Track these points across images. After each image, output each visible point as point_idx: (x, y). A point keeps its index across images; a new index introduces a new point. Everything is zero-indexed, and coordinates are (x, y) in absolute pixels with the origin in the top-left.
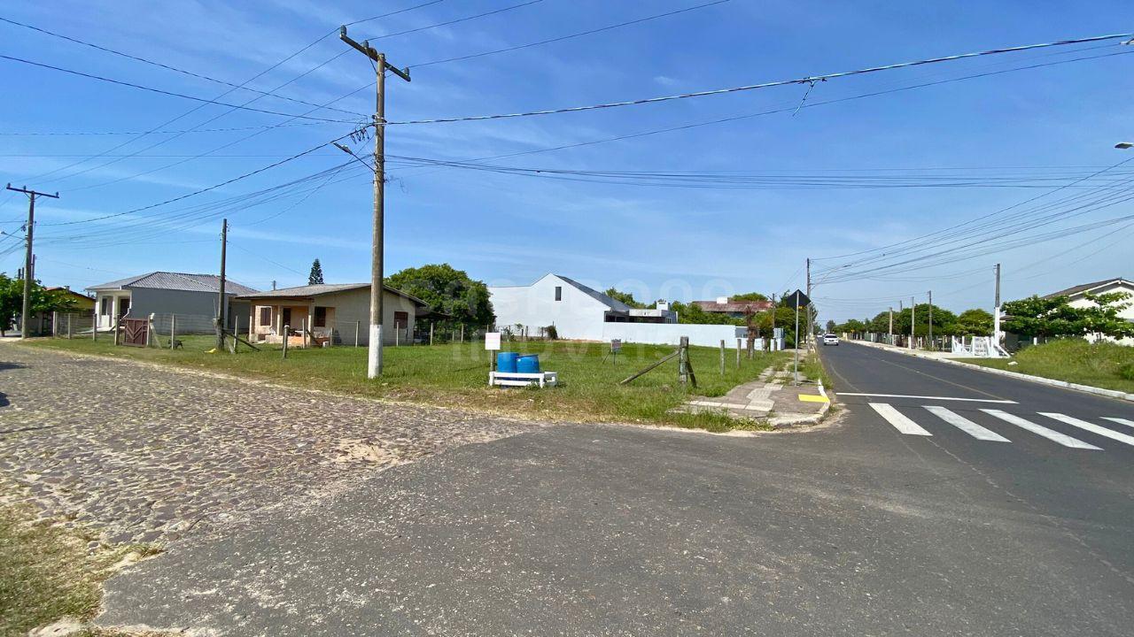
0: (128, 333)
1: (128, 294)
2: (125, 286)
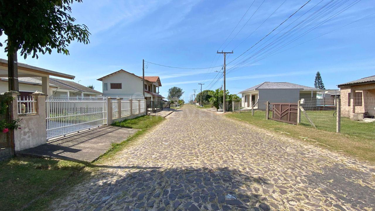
2: (256, 89)
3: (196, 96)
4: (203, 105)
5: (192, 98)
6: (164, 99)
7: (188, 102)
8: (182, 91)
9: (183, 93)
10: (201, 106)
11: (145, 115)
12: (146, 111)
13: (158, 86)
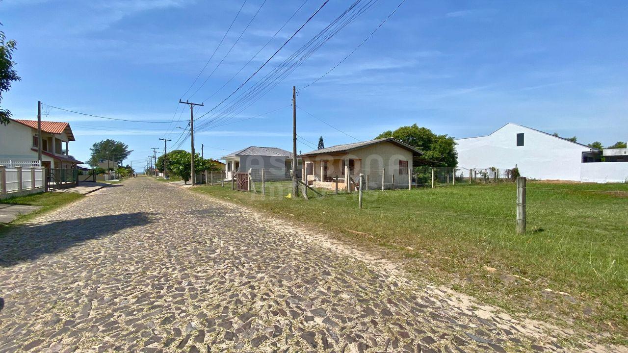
0: (238, 182)
1: (238, 159)
2: (237, 155)
3: (157, 160)
4: (168, 177)
5: (150, 162)
6: (82, 165)
7: (142, 171)
8: (128, 149)
9: (129, 152)
10: (165, 179)
11: (44, 192)
12: (44, 186)
13: (66, 138)
